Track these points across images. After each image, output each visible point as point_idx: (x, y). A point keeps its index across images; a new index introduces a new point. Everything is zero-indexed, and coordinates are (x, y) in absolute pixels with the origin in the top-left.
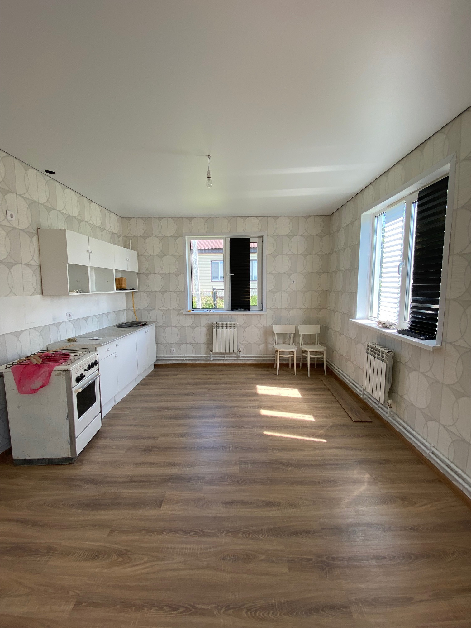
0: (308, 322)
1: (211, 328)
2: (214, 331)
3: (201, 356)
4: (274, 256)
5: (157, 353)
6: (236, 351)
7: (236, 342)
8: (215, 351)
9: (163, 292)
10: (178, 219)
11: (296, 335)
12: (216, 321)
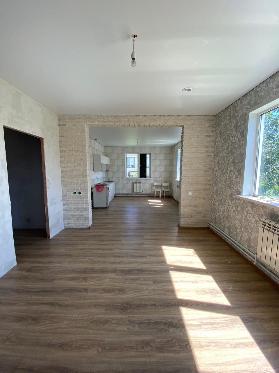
0: (165, 182)
1: (133, 184)
2: (134, 185)
3: (130, 193)
4: (154, 160)
5: (115, 192)
6: (142, 191)
7: (141, 188)
8: (134, 191)
9: (117, 172)
10: (123, 147)
11: (161, 186)
12: (135, 181)
